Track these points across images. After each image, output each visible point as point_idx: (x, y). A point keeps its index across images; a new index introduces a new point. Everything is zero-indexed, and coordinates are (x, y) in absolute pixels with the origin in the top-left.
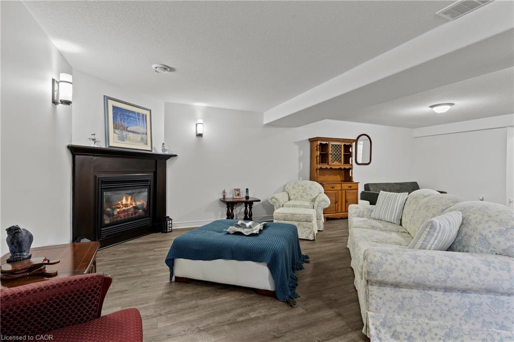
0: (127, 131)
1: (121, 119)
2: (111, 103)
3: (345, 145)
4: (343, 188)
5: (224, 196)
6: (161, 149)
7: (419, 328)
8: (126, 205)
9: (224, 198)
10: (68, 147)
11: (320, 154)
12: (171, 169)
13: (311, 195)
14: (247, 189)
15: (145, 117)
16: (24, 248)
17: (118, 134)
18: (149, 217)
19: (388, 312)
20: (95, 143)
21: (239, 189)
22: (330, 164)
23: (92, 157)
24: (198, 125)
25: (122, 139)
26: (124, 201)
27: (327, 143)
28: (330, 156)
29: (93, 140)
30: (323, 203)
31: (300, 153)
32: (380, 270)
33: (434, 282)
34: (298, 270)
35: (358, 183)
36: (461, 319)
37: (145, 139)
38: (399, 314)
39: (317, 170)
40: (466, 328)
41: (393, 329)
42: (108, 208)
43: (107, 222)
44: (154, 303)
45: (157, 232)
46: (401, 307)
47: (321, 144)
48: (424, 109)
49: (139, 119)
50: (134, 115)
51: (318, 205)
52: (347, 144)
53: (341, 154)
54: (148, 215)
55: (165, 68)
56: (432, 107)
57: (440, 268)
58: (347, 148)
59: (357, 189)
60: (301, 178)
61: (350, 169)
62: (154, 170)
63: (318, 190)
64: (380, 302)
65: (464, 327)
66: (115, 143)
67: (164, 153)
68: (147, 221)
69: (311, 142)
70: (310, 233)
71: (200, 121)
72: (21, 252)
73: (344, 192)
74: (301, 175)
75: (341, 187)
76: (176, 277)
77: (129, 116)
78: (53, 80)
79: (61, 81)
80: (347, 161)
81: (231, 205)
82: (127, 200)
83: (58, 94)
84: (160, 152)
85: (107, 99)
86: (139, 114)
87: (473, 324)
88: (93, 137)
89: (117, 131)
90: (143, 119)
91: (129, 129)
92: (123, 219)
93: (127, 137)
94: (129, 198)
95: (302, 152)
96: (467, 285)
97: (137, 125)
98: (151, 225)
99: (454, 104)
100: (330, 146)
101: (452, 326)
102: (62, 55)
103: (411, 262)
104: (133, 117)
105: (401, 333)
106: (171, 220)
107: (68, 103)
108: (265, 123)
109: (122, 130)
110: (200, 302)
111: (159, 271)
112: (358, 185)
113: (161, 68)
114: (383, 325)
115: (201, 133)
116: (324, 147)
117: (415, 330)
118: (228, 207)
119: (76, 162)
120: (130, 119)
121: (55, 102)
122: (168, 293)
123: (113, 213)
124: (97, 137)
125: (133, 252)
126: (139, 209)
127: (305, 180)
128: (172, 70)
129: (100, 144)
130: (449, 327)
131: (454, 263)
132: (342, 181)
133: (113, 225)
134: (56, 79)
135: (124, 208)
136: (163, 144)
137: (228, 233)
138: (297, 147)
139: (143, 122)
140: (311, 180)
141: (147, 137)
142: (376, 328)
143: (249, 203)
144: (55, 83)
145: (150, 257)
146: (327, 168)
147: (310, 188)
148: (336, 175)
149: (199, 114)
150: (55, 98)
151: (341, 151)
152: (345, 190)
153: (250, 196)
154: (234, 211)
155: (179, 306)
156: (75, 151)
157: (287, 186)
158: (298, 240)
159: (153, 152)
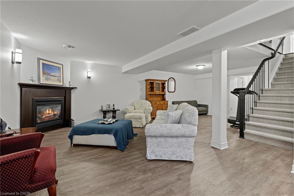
0: (50, 75)
1: (47, 70)
2: (41, 62)
3: (162, 83)
4: (161, 104)
5: (102, 108)
6: (68, 84)
7: (164, 152)
8: (49, 114)
9: (102, 109)
10: (19, 84)
11: (150, 87)
12: (74, 95)
13: (145, 107)
14: (114, 105)
15: (59, 68)
16: (3, 128)
17: (45, 77)
18: (62, 119)
19: (154, 148)
20: (33, 82)
21: (110, 105)
22: (155, 91)
23: (31, 89)
24: (88, 72)
25: (47, 79)
26: (47, 112)
27: (153, 82)
28: (155, 88)
29: (32, 80)
30: (149, 110)
31: (141, 86)
32: (149, 131)
33: (166, 134)
34: (130, 139)
35: (168, 101)
36: (177, 147)
37: (60, 79)
38: (157, 148)
39: (148, 95)
40: (178, 150)
41: (155, 153)
42: (39, 115)
43: (39, 121)
44: (62, 154)
45: (66, 127)
46: (158, 145)
47: (150, 82)
48: (193, 67)
49: (56, 69)
50: (53, 67)
51: (147, 112)
52: (163, 82)
53: (160, 87)
54: (61, 118)
55: (70, 46)
56: (197, 66)
57: (168, 129)
58: (163, 84)
59: (167, 104)
60: (141, 99)
61: (164, 94)
62: (65, 95)
63: (148, 105)
64: (151, 144)
65: (177, 150)
66: (43, 81)
67: (70, 87)
68: (61, 122)
69: (146, 81)
70: (141, 124)
71: (89, 70)
72: (2, 130)
73: (161, 105)
74: (141, 98)
75: (160, 103)
76: (74, 144)
77: (51, 68)
78: (12, 52)
79: (16, 53)
80: (163, 91)
81: (105, 113)
82: (49, 111)
83: (15, 58)
84: (68, 86)
85: (39, 59)
86: (56, 67)
87: (181, 149)
88: (32, 79)
89: (44, 76)
90: (59, 69)
91: (51, 74)
92: (47, 120)
93: (50, 78)
94: (50, 110)
95: (142, 86)
96: (176, 135)
97: (55, 72)
98: (63, 123)
99: (205, 65)
100: (155, 83)
101: (174, 150)
102: (17, 40)
103: (159, 128)
104: (54, 69)
105: (158, 155)
106: (74, 121)
107: (20, 63)
108: (123, 71)
109: (47, 75)
110: (83, 152)
111: (66, 143)
112: (168, 102)
113: (67, 46)
114: (152, 152)
115: (90, 76)
116: (152, 84)
117: (162, 153)
118: (104, 114)
119: (23, 91)
120: (52, 70)
121: (13, 63)
122: (70, 150)
123: (42, 117)
124: (34, 79)
125: (53, 136)
126: (56, 116)
127: (143, 100)
128: (73, 47)
129: (35, 82)
130: (173, 150)
131: (173, 127)
132: (161, 100)
133: (41, 123)
134: (14, 52)
135: (47, 115)
136: (69, 82)
137: (99, 124)
138: (139, 84)
139: (59, 70)
140: (146, 100)
141: (61, 79)
142: (150, 154)
143: (114, 111)
144: (13, 53)
145: (62, 138)
146: (153, 94)
147: (145, 104)
148: (158, 97)
149: (89, 67)
150: (13, 61)
151: (160, 86)
152: (162, 104)
153: (115, 108)
154: (106, 115)
155: (74, 154)
156: (22, 86)
157: (134, 103)
158: (132, 127)
159: (64, 86)
